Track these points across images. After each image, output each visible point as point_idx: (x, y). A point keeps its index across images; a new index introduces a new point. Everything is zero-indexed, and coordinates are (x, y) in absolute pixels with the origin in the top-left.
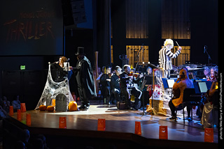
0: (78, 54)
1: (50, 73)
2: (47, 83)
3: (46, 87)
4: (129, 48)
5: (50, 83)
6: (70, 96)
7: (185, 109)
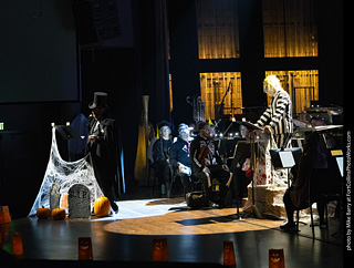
0: (94, 106)
1: (54, 145)
2: (51, 164)
3: (48, 172)
4: (203, 77)
5: (56, 163)
6: (95, 188)
7: (314, 206)
